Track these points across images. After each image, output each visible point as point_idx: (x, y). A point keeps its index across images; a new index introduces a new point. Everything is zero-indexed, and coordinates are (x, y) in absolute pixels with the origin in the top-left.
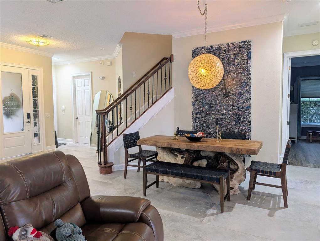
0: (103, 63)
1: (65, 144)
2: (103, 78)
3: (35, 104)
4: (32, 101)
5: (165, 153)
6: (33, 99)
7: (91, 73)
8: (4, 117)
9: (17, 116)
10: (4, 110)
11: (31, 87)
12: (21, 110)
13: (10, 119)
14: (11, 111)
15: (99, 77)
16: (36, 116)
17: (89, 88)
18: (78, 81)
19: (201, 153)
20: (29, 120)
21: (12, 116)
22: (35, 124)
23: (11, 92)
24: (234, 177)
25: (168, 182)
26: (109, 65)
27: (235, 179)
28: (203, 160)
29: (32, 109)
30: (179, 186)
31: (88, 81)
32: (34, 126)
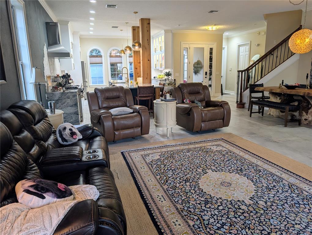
0: (259, 34)
1: (229, 94)
2: (258, 45)
3: (211, 66)
4: (209, 64)
5: (273, 97)
6: (210, 63)
7: (250, 42)
8: (194, 74)
9: (200, 74)
10: (194, 70)
11: (209, 55)
12: (202, 70)
13: (196, 75)
14: (197, 71)
15: (255, 45)
16: (211, 74)
17: (248, 53)
18: (242, 49)
19: (294, 97)
20: (206, 76)
21: (198, 74)
22: (210, 79)
23: (198, 59)
24: (309, 113)
25: (273, 115)
26: (263, 35)
27: (309, 114)
28: (295, 102)
29: (209, 69)
30: (277, 117)
31: (248, 47)
32: (209, 80)
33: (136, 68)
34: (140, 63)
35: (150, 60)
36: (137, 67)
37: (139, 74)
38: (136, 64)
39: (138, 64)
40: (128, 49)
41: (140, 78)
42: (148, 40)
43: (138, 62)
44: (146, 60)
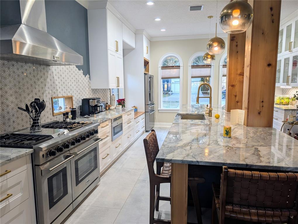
33: (233, 86)
34: (242, 74)
35: (274, 64)
36: (234, 84)
37: (237, 98)
38: (233, 76)
39: (239, 78)
40: (215, 44)
41: (239, 111)
42: (271, 9)
43: (239, 72)
44: (261, 65)
